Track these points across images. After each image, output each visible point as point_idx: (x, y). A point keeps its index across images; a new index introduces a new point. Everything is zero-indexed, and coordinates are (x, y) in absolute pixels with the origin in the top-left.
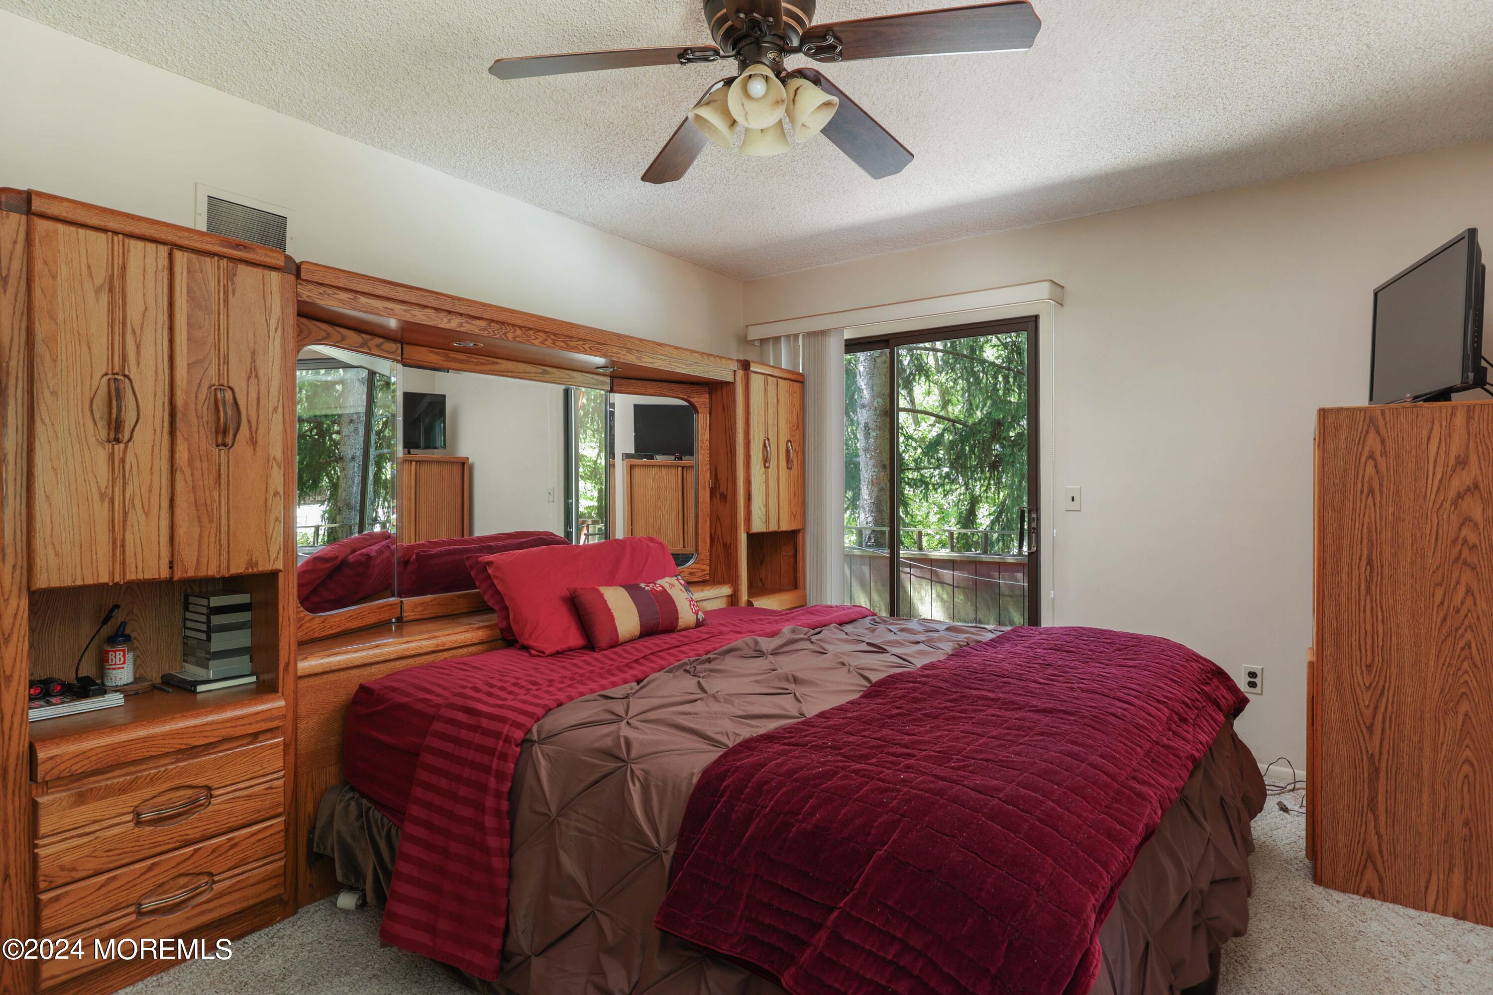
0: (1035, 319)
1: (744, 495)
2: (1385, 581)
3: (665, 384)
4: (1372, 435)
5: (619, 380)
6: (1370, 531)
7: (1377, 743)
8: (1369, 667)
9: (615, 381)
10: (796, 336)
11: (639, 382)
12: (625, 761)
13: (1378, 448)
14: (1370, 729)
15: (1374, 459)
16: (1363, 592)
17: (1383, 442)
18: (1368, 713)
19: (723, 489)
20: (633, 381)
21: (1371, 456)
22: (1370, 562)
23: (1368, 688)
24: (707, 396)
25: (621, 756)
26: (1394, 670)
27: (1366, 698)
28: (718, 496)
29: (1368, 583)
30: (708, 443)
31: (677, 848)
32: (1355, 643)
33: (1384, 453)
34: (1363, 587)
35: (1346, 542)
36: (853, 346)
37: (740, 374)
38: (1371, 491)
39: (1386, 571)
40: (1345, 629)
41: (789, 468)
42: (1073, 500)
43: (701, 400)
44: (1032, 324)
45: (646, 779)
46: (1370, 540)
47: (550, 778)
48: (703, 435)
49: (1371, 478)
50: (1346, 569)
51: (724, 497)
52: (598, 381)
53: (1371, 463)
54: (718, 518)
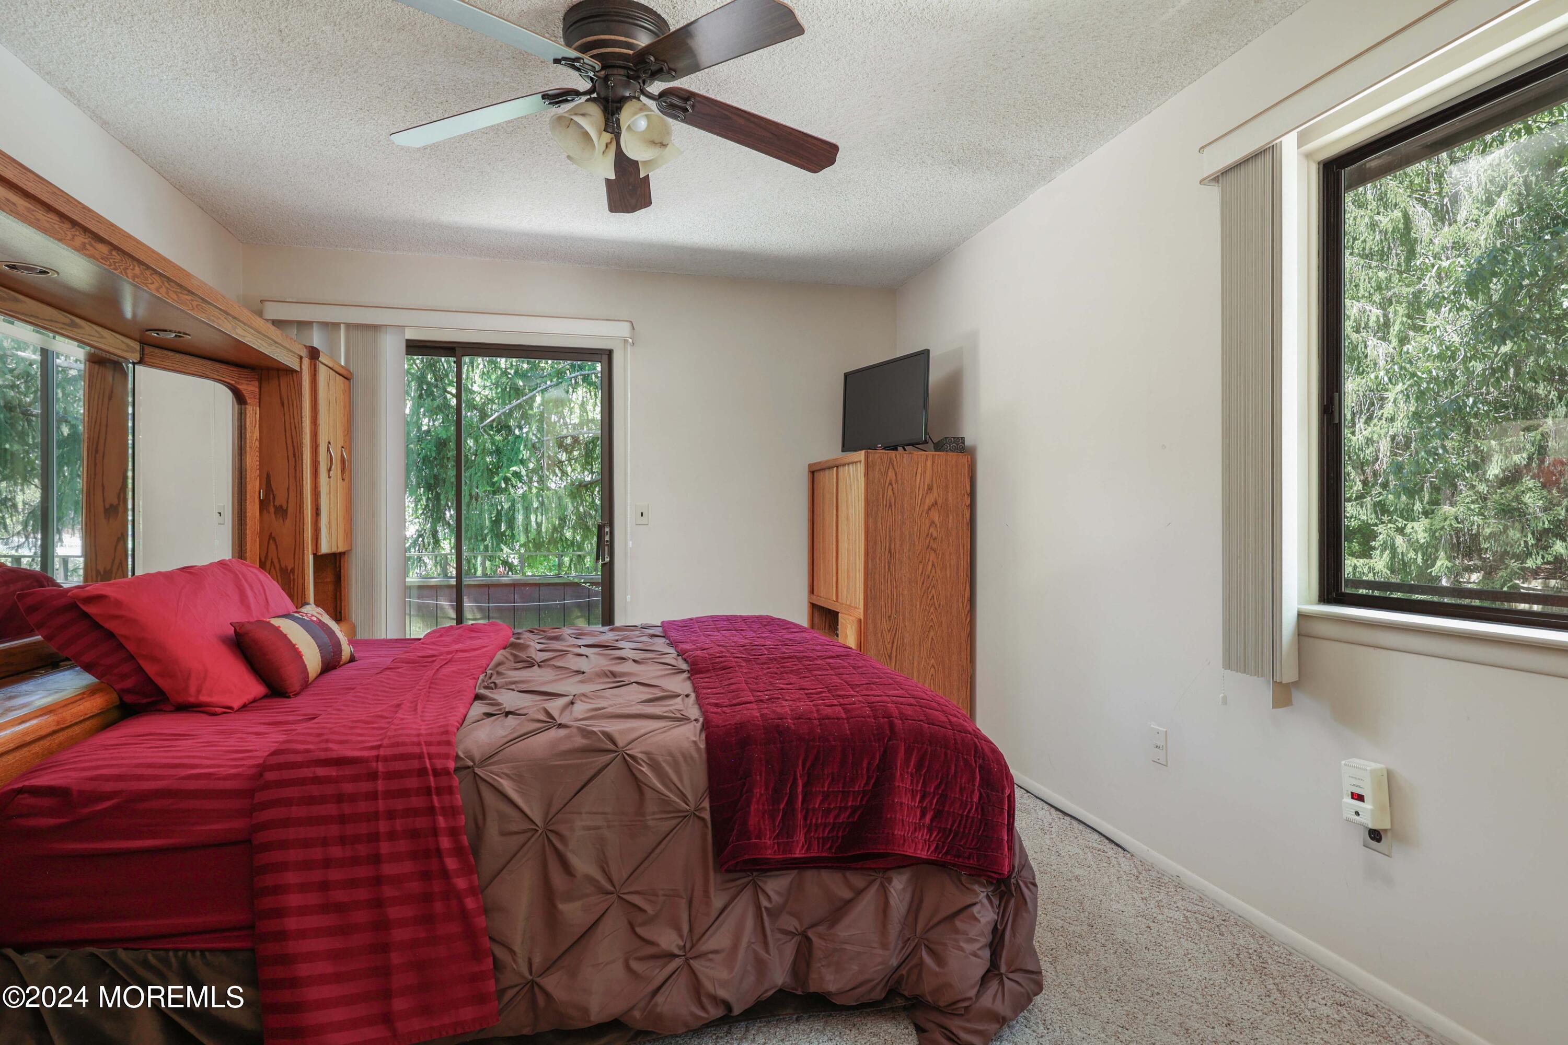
0: (610, 353)
1: (312, 509)
2: (897, 562)
3: (209, 363)
4: (891, 470)
5: (152, 349)
6: (890, 531)
7: (893, 664)
8: (890, 617)
9: (148, 350)
10: (336, 325)
11: (178, 356)
12: (616, 751)
13: (894, 478)
14: (890, 656)
15: (892, 485)
16: (887, 570)
17: (896, 474)
18: (889, 646)
19: (280, 500)
20: (170, 353)
21: (890, 484)
22: (890, 551)
23: (889, 631)
24: (257, 383)
25: (605, 747)
26: (901, 617)
27: (888, 637)
28: (272, 510)
29: (889, 563)
30: (257, 443)
31: (711, 802)
32: (883, 603)
33: (896, 481)
34: (887, 567)
35: (879, 538)
36: (414, 347)
37: (306, 362)
38: (890, 506)
39: (897, 556)
40: (878, 594)
41: (343, 480)
42: (642, 515)
43: (251, 388)
44: (605, 358)
45: (650, 759)
46: (890, 537)
47: (521, 793)
48: (252, 432)
49: (890, 497)
50: (879, 555)
51: (281, 512)
52: (127, 345)
53: (890, 487)
54: (271, 537)
